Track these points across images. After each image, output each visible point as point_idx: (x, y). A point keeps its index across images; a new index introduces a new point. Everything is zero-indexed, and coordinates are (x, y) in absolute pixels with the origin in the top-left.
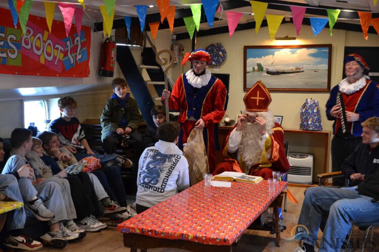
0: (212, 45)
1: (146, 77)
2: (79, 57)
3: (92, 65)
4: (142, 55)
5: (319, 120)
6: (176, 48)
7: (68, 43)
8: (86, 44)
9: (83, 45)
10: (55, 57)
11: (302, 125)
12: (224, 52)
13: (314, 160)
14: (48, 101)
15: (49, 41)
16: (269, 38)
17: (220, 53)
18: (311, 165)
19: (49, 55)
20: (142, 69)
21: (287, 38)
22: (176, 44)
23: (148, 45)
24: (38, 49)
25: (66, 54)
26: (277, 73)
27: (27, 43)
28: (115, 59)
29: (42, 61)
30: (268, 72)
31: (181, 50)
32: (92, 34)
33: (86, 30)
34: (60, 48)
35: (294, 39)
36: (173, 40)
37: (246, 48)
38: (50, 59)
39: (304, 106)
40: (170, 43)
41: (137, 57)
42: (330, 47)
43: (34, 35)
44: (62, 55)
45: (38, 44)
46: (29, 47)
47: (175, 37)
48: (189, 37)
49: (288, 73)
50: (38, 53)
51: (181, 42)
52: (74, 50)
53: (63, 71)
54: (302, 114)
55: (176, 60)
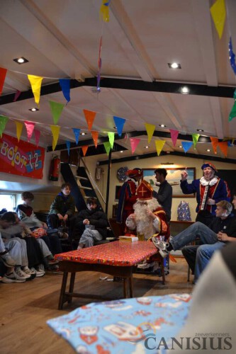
0: (122, 168)
1: (79, 184)
2: (37, 165)
3: (45, 172)
4: (77, 171)
5: (189, 215)
6: (99, 170)
7: (30, 156)
8: (42, 158)
9: (39, 158)
10: (21, 164)
11: (178, 218)
14: (15, 196)
15: (18, 153)
19: (17, 161)
20: (76, 178)
21: (168, 164)
22: (99, 168)
23: (82, 165)
24: (11, 156)
25: (28, 162)
27: (4, 152)
28: (59, 169)
29: (13, 164)
31: (102, 171)
32: (46, 153)
33: (42, 150)
34: (25, 158)
35: (173, 164)
36: (97, 165)
38: (18, 164)
39: (180, 206)
40: (95, 167)
41: (74, 171)
42: (194, 169)
43: (9, 148)
44: (25, 163)
45: (11, 153)
46: (5, 154)
47: (98, 163)
50: (11, 159)
51: (102, 166)
52: (34, 160)
53: (26, 173)
54: (178, 211)
55: (99, 178)
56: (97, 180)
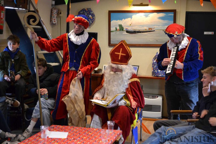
0: (84, 10)
6: (55, 11)
11: (153, 73)
12: (93, 15)
13: (163, 99)
16: (127, 5)
17: (90, 16)
18: (161, 104)
21: (142, 5)
22: (55, 9)
23: (32, 9)
26: (134, 32)
28: (4, 19)
30: (127, 32)
31: (59, 13)
35: (147, 5)
36: (52, 5)
37: (110, 12)
39: (155, 58)
40: (50, 7)
42: (174, 11)
47: (54, 3)
48: (65, 3)
49: (143, 32)
51: (59, 7)
54: (154, 64)
55: (55, 21)
56: (53, 25)
